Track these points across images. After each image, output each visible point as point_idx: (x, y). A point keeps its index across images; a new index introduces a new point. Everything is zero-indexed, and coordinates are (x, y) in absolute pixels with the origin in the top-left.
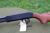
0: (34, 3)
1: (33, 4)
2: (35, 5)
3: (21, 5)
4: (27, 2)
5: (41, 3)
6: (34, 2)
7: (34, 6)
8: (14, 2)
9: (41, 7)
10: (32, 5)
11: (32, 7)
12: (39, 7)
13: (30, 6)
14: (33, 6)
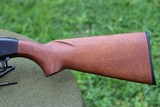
0: (74, 12)
1: (70, 16)
2: (74, 19)
3: (32, 19)
4: (52, 11)
5: (95, 12)
6: (72, 9)
7: (71, 21)
8: (11, 10)
9: (93, 26)
10: (65, 18)
11: (67, 26)
12: (87, 26)
13: (61, 22)
14: (68, 23)
